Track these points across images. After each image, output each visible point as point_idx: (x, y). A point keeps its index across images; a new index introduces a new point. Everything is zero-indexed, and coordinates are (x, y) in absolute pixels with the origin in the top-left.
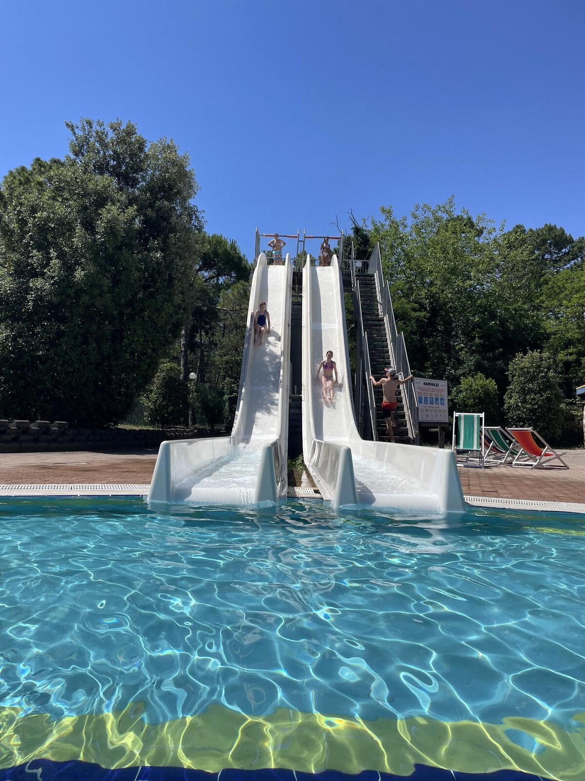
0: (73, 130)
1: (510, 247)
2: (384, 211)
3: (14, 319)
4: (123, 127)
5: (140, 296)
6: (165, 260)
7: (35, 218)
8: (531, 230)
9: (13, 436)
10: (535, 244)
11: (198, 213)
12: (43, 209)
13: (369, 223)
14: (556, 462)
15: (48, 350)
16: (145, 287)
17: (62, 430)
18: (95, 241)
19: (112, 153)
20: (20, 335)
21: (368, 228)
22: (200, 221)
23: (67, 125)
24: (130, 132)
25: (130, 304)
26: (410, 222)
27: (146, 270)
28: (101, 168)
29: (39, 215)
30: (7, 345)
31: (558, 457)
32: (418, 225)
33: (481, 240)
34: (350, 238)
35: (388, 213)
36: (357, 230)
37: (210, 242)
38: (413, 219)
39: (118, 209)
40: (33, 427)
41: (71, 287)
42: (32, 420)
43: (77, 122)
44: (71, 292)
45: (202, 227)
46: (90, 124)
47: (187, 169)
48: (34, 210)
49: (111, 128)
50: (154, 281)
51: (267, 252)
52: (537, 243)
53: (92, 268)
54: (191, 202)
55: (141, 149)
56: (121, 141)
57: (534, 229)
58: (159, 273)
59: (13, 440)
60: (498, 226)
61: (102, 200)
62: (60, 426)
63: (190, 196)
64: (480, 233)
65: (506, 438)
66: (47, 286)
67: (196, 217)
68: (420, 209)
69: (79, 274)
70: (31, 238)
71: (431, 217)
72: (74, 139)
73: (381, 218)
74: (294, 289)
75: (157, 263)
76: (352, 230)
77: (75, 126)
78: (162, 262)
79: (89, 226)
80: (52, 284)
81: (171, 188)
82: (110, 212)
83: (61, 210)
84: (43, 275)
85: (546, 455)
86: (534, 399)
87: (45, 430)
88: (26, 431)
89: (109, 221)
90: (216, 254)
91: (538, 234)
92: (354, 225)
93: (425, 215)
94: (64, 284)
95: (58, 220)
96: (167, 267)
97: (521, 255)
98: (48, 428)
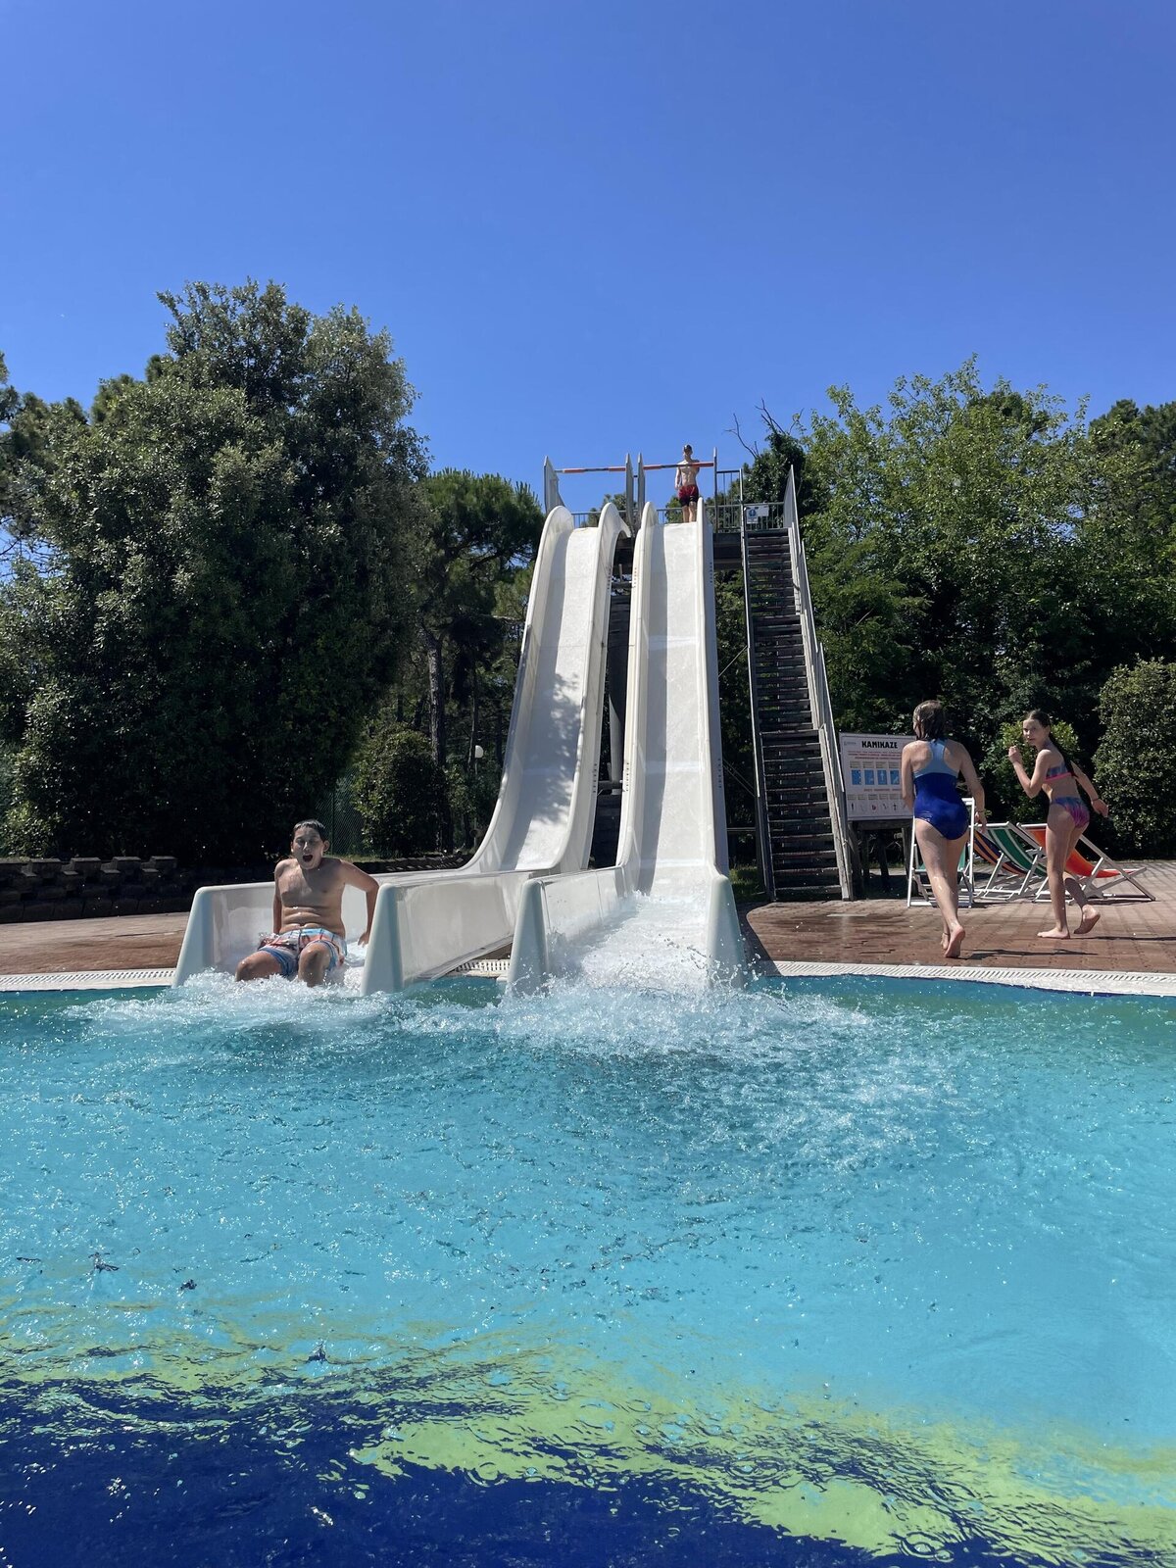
0: (172, 306)
1: (1103, 448)
2: (834, 395)
3: (78, 668)
4: (261, 293)
5: (305, 608)
6: (350, 538)
7: (100, 480)
8: (1149, 409)
9: (68, 887)
10: (1158, 438)
11: (417, 443)
12: (114, 463)
13: (806, 422)
15: (136, 723)
16: (314, 592)
17: (165, 872)
18: (209, 513)
19: (244, 344)
20: (86, 699)
21: (805, 436)
22: (420, 458)
23: (161, 297)
24: (274, 302)
25: (286, 627)
26: (889, 414)
27: (313, 560)
28: (227, 374)
29: (106, 474)
30: (62, 719)
32: (903, 419)
33: (1045, 440)
34: (767, 457)
35: (841, 398)
36: (778, 441)
38: (894, 408)
39: (242, 453)
40: (108, 869)
41: (172, 603)
42: (107, 857)
43: (178, 292)
44: (169, 612)
45: (424, 468)
46: (202, 291)
47: (390, 360)
48: (98, 465)
49: (237, 298)
50: (331, 580)
52: (1162, 435)
53: (202, 565)
54: (403, 423)
55: (300, 332)
56: (258, 319)
57: (1156, 407)
58: (339, 564)
59: (70, 895)
60: (1070, 408)
61: (224, 432)
62: (160, 865)
63: (397, 412)
64: (1039, 425)
66: (125, 607)
67: (414, 451)
68: (908, 387)
69: (182, 578)
70: (99, 517)
71: (932, 402)
72: (177, 323)
73: (831, 411)
75: (331, 544)
76: (769, 442)
77: (176, 298)
78: (341, 543)
79: (199, 486)
80: (134, 602)
81: (356, 398)
82: (229, 458)
83: (147, 459)
84: (116, 585)
85: (1101, 875)
86: (1155, 759)
87: (132, 874)
88: (94, 877)
89: (228, 477)
91: (1164, 417)
92: (771, 432)
93: (919, 398)
94: (157, 598)
95: (143, 480)
96: (353, 552)
97: (1125, 463)
98: (138, 871)
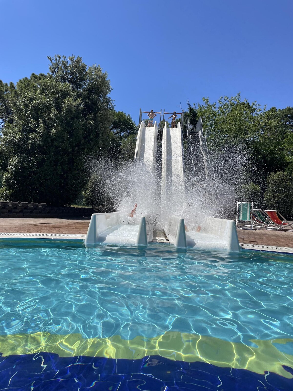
0: (51, 60)
1: (269, 118)
2: (204, 100)
3: (22, 153)
4: (75, 59)
5: (83, 142)
6: (95, 125)
7: (32, 103)
8: (280, 110)
9: (20, 210)
10: (282, 117)
11: (111, 101)
12: (36, 99)
13: (197, 106)
14: (289, 228)
15: (38, 168)
16: (85, 138)
17: (44, 207)
18: (61, 115)
19: (70, 72)
20: (24, 160)
21: (196, 108)
22: (112, 105)
23: (48, 58)
24: (79, 61)
25: (78, 146)
26: (218, 105)
27: (85, 129)
28: (64, 79)
29: (34, 102)
30: (18, 165)
31: (290, 225)
32: (222, 107)
33: (254, 115)
34: (187, 113)
35: (206, 100)
36: (191, 110)
37: (117, 116)
39: (72, 100)
40: (30, 205)
41: (49, 138)
42: (30, 202)
43: (53, 57)
44: (49, 140)
45: (113, 108)
46: (59, 57)
47: (107, 80)
48: (32, 100)
49: (70, 59)
50: (90, 135)
51: (145, 120)
52: (283, 117)
53: (59, 128)
54: (108, 96)
55: (84, 70)
56: (74, 66)
57: (281, 109)
58: (92, 131)
59: (20, 212)
60: (262, 108)
61: (65, 95)
62: (43, 205)
63: (107, 93)
64: (253, 111)
65: (263, 215)
66: (38, 137)
67: (111, 103)
68: (223, 99)
69: (53, 131)
70: (30, 113)
71: (228, 103)
72: (52, 65)
73: (203, 104)
74: (158, 139)
75: (91, 126)
76: (188, 110)
78: (93, 125)
79: (58, 108)
80: (40, 136)
81: (98, 89)
82: (69, 101)
83: (45, 100)
84: (35, 131)
85: (284, 224)
86: (279, 196)
87: (36, 207)
88: (27, 207)
89: (68, 105)
90: (120, 121)
91: (283, 112)
92: (189, 107)
93: (226, 102)
94: (46, 136)
95: (43, 104)
96: (96, 128)
97: (274, 122)
98: (37, 206)
